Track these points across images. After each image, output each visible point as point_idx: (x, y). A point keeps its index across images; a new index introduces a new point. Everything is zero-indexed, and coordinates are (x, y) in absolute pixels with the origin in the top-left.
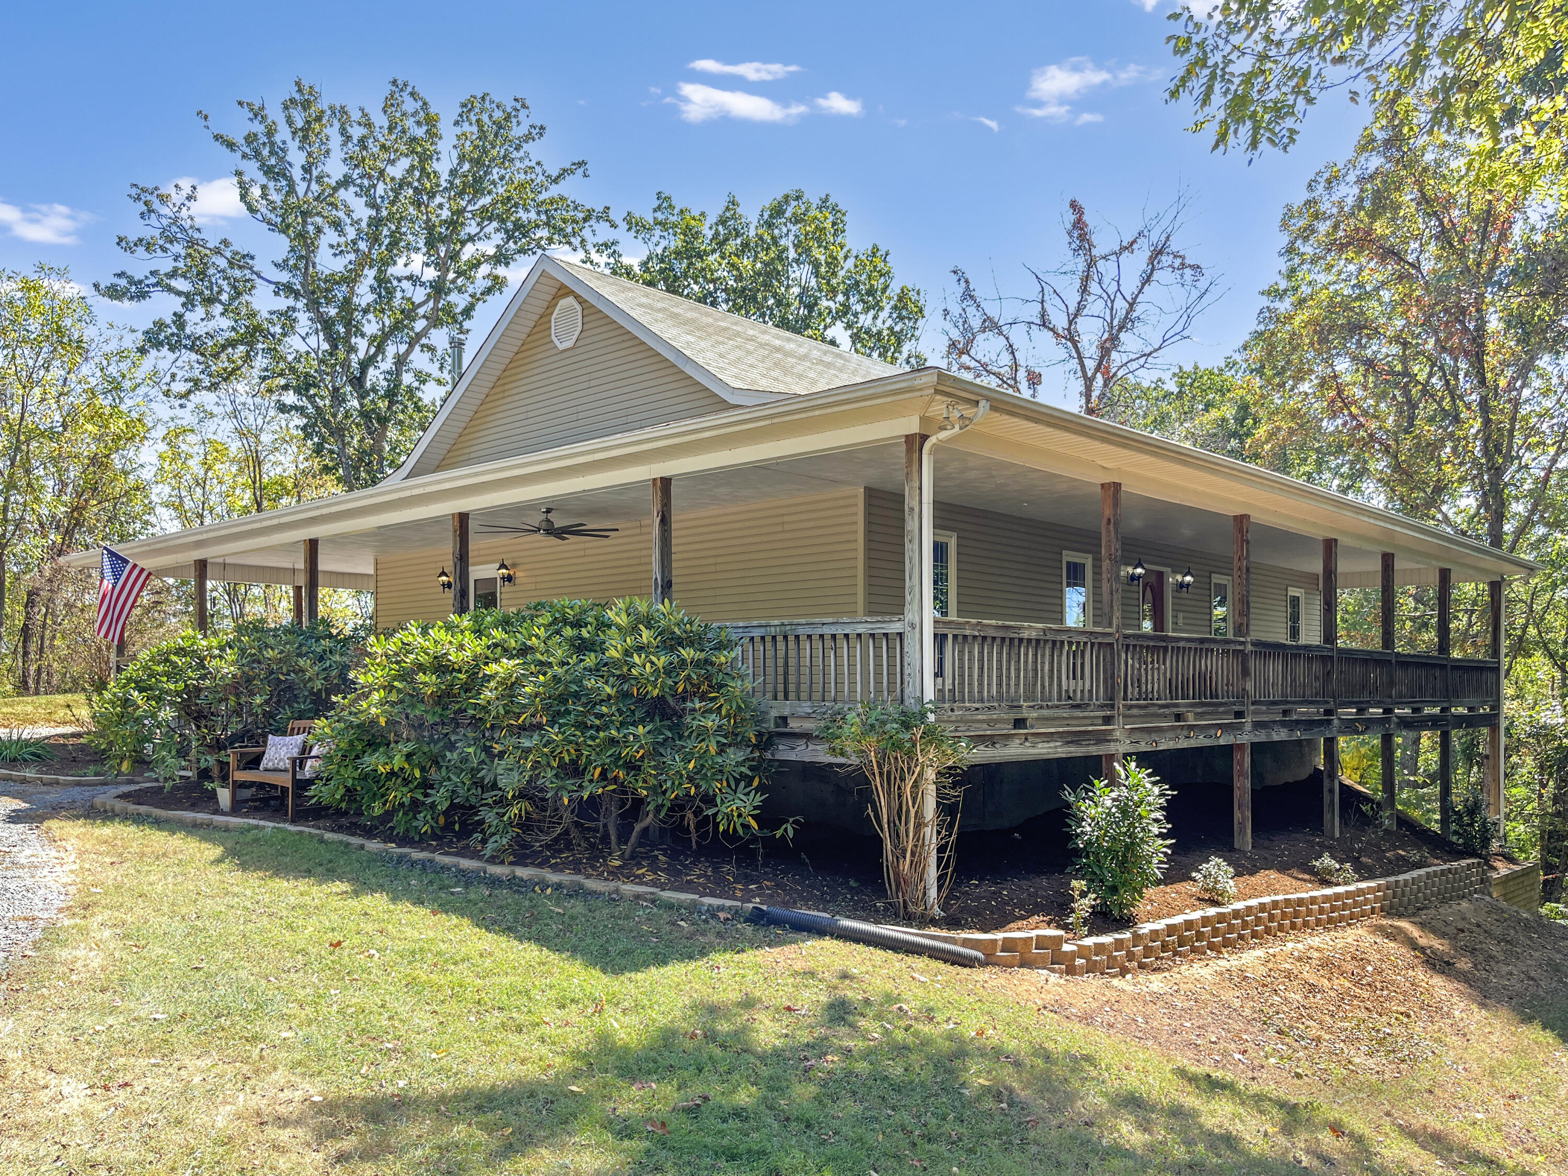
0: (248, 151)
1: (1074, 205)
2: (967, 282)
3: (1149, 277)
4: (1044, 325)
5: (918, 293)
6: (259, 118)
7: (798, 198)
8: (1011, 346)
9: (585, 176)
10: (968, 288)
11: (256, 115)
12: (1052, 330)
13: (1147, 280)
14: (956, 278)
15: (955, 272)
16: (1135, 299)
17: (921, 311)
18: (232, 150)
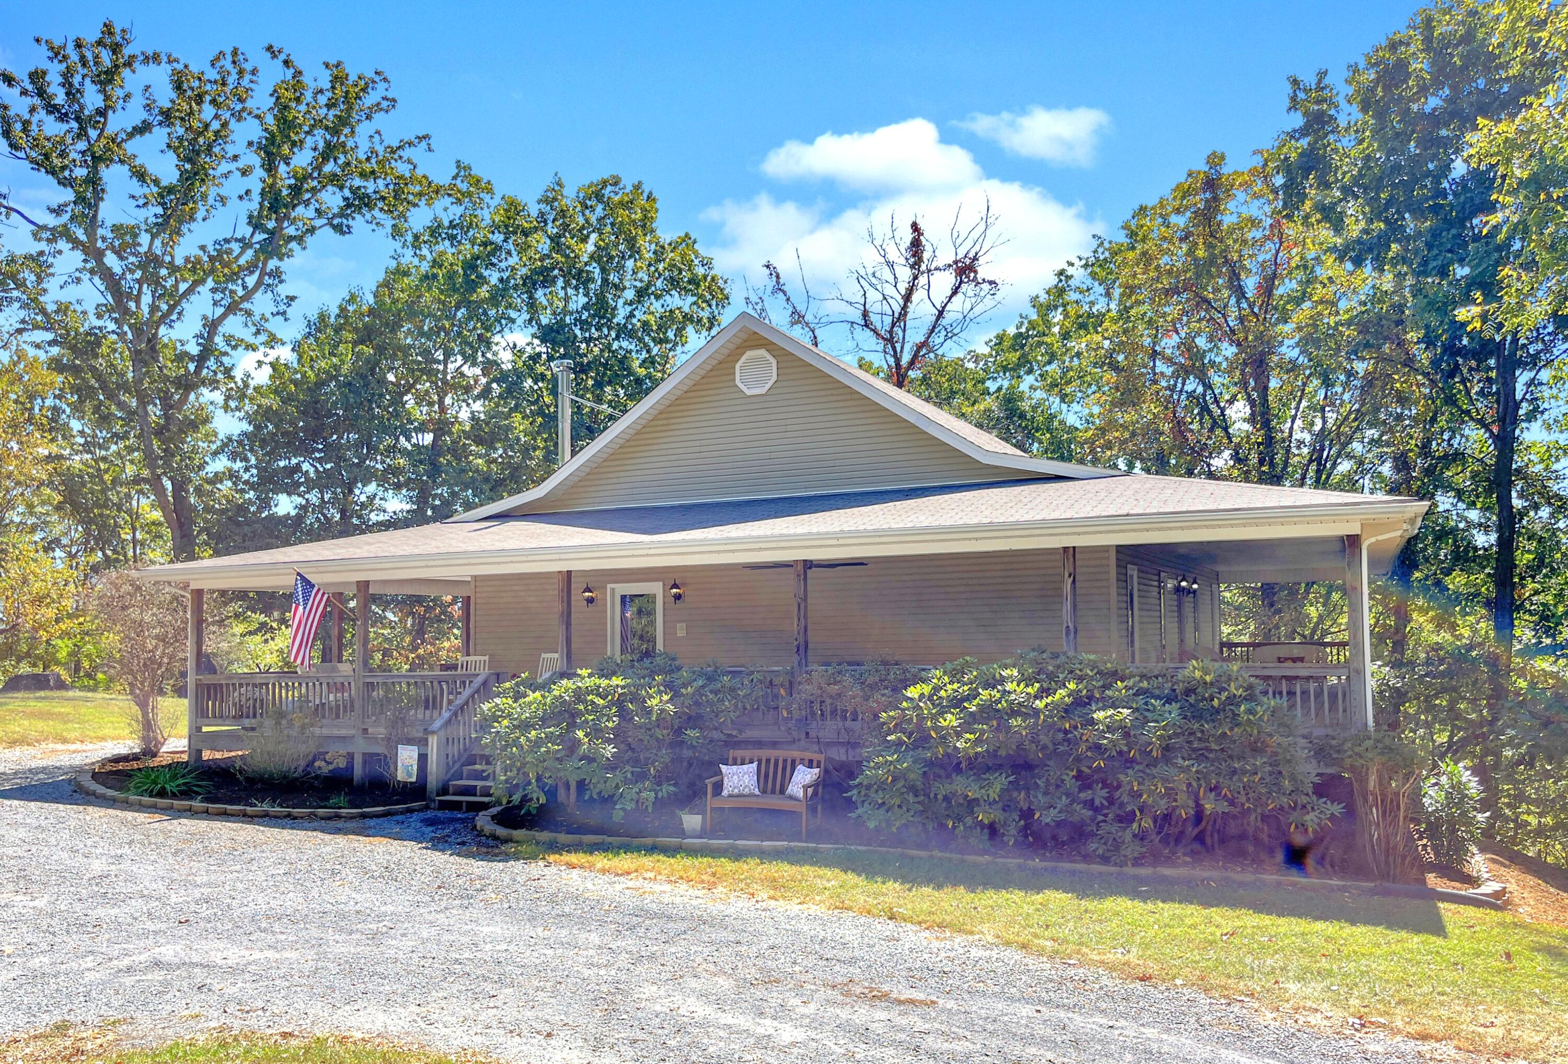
0: (30, 87)
1: (915, 227)
2: (778, 277)
3: (957, 288)
4: (866, 326)
5: (726, 282)
6: (60, 58)
7: (616, 184)
8: (815, 337)
9: (430, 150)
10: (778, 283)
11: (57, 54)
12: (872, 330)
13: (955, 292)
14: (768, 272)
15: (768, 267)
16: (944, 308)
17: (727, 298)
18: (10, 85)
